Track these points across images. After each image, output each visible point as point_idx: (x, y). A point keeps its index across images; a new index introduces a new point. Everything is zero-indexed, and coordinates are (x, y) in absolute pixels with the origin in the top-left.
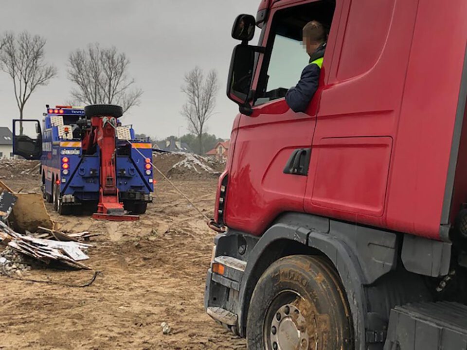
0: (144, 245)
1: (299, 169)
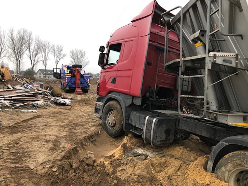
0: (86, 100)
1: (113, 82)
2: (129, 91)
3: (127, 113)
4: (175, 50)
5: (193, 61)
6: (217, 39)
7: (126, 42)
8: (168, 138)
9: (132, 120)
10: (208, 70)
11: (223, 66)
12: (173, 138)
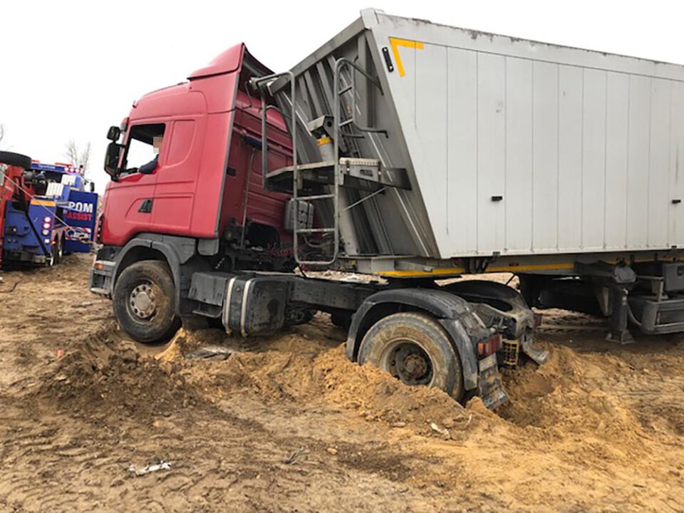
1: (146, 209)
2: (187, 228)
3: (183, 277)
4: (281, 148)
5: (315, 170)
6: (353, 135)
7: (177, 122)
8: (274, 320)
9: (196, 290)
10: (340, 186)
11: (365, 182)
12: (283, 319)
